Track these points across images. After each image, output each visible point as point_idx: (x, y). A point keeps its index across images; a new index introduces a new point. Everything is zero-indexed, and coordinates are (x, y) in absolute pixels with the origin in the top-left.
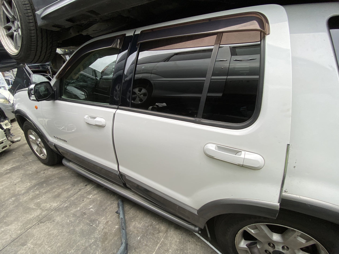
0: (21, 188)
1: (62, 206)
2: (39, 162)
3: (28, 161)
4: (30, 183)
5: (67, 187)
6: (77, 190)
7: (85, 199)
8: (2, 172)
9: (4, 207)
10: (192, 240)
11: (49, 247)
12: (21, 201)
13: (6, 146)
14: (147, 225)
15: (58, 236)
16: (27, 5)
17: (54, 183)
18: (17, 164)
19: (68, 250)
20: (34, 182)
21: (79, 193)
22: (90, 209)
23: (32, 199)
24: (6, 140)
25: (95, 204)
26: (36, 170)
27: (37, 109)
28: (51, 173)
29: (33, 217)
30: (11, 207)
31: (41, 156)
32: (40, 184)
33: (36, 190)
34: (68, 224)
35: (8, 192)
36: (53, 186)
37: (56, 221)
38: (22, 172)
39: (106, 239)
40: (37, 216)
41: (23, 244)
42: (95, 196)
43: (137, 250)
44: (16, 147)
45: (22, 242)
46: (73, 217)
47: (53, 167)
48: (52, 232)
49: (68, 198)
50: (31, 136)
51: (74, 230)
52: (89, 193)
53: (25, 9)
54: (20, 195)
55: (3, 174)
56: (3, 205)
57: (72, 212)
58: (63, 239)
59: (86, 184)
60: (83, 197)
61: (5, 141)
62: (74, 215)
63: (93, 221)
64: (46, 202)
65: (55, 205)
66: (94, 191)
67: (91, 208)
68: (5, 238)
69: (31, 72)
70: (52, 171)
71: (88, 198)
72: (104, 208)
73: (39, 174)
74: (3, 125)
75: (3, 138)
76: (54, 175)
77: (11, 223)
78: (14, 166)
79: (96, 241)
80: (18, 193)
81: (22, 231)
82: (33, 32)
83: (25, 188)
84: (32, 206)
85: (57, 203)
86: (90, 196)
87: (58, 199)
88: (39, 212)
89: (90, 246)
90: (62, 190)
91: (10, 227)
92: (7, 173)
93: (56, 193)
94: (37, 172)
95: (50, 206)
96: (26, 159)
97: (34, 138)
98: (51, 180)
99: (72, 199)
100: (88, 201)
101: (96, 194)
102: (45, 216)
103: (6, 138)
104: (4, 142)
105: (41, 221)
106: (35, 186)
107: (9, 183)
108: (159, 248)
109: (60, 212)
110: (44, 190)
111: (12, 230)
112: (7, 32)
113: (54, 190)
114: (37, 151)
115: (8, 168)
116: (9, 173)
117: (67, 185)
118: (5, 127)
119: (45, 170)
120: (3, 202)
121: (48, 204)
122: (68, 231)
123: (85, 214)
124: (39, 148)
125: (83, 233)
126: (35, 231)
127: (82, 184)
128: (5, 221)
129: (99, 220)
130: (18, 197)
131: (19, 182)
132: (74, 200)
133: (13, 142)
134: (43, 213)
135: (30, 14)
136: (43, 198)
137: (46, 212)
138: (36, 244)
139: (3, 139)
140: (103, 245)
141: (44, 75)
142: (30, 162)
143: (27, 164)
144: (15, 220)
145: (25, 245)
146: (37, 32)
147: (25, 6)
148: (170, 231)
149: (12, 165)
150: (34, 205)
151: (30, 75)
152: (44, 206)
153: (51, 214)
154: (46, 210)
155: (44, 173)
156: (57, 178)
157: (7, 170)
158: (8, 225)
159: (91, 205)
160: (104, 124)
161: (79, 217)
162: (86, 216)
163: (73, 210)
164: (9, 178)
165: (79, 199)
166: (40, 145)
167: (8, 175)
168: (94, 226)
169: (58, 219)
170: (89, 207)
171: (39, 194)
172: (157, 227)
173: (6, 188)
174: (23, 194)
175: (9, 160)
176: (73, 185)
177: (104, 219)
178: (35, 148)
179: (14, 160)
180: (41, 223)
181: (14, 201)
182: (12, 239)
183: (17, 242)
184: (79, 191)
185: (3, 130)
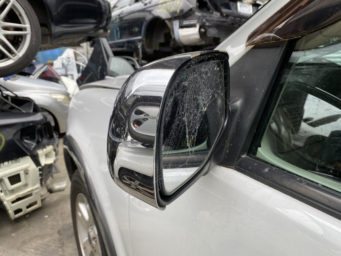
13: (35, 203)
24: (38, 190)
50: (81, 206)
61: (35, 191)
69: (111, 53)
74: (42, 155)
75: (34, 185)
97: (86, 216)
103: (40, 186)
104: (33, 194)
114: (84, 248)
118: (43, 162)
124: (90, 246)
133: (51, 191)
139: (34, 187)
141: (128, 60)
151: (108, 57)
166: (93, 242)
185: (37, 166)
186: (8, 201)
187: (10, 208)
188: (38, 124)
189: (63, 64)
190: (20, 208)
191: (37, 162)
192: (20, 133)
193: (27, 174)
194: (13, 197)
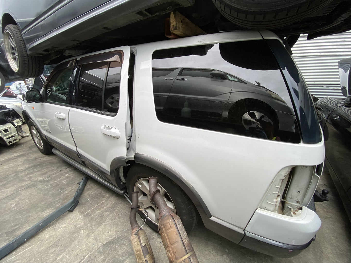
0: (21, 168)
1: (45, 179)
2: (40, 152)
3: (31, 151)
4: (28, 165)
5: (53, 169)
6: (59, 171)
7: (63, 177)
8: (11, 157)
9: (7, 178)
10: (123, 203)
11: (28, 201)
12: (19, 175)
13: (16, 140)
14: (97, 193)
15: (36, 196)
16: (21, 41)
17: (45, 166)
18: (23, 153)
19: (39, 203)
20: (32, 164)
21: (60, 173)
22: (63, 182)
23: (27, 175)
25: (68, 180)
26: (36, 157)
27: (34, 109)
28: (46, 160)
29: (24, 185)
30: (12, 178)
31: (40, 147)
32: (35, 166)
33: (32, 169)
34: (45, 190)
35: (12, 170)
36: (44, 167)
37: (38, 188)
38: (25, 158)
39: (66, 199)
40: (27, 184)
41: (13, 199)
42: (70, 175)
43: (83, 206)
44: (26, 141)
45: (13, 197)
46: (50, 186)
47: (48, 156)
48: (34, 193)
49: (51, 175)
50: (33, 131)
51: (48, 193)
52: (67, 173)
53: (20, 43)
54: (20, 172)
55: (12, 159)
56: (7, 177)
57: (51, 183)
58: (39, 197)
59: (67, 167)
60: (62, 175)
61: (16, 135)
62: (51, 185)
63: (62, 189)
64: (35, 177)
65: (41, 178)
66: (71, 172)
67: (65, 182)
68: (3, 195)
70: (47, 158)
71: (65, 176)
72: (73, 182)
73: (36, 160)
74: (15, 122)
75: (14, 133)
76: (46, 161)
77: (9, 187)
78: (20, 154)
79: (59, 200)
80: (19, 171)
81: (14, 192)
82: (25, 58)
83: (24, 168)
84: (26, 178)
85: (43, 177)
86: (67, 175)
87: (44, 175)
88: (29, 182)
89: (54, 202)
90: (49, 170)
91: (7, 190)
92: (14, 159)
93: (44, 172)
94: (36, 159)
95: (37, 179)
96: (31, 150)
97: (35, 133)
98: (44, 164)
99: (54, 176)
100: (64, 177)
101: (71, 174)
102: (32, 185)
103: (17, 133)
105: (28, 187)
106: (31, 167)
107: (14, 165)
108: (98, 206)
109: (43, 183)
110: (37, 169)
111: (8, 191)
112: (13, 56)
113: (43, 170)
114: (38, 143)
115: (16, 156)
116: (16, 158)
117: (54, 168)
118: (16, 125)
119: (42, 157)
120: (7, 176)
121: (36, 178)
122: (44, 193)
123: (59, 185)
124: (38, 140)
125: (53, 195)
126: (23, 193)
127: (64, 167)
128: (5, 186)
129: (67, 189)
130: (18, 173)
131: (21, 164)
132: (55, 176)
133: (23, 137)
134: (32, 183)
135: (23, 47)
136: (35, 174)
137: (34, 182)
138: (21, 199)
140: (63, 202)
142: (33, 152)
143: (30, 153)
144: (11, 186)
145: (14, 199)
146: (28, 58)
147: (20, 42)
148: (111, 198)
149: (19, 154)
150: (27, 179)
152: (33, 179)
153: (37, 184)
154: (34, 181)
155: (41, 159)
156: (49, 163)
157: (15, 157)
158: (7, 189)
159: (65, 180)
160: (65, 117)
161: (54, 186)
162: (59, 186)
163: (52, 182)
164: (14, 161)
165: (58, 176)
166: (39, 138)
167: (15, 160)
168: (62, 191)
169: (40, 187)
170: (63, 181)
171: (32, 172)
172: (104, 194)
173: (11, 167)
174: (22, 172)
175: (18, 150)
176: (58, 168)
177: (70, 188)
178: (36, 140)
179: (21, 150)
180: (28, 188)
181: (14, 176)
182: (7, 196)
183: (10, 197)
184: (60, 172)
185: (14, 126)
186: (5, 138)
187: (7, 141)
188: (11, 112)
189: (17, 87)
190: (11, 141)
191: (14, 125)
192: (4, 115)
193: (10, 129)
194: (7, 137)
